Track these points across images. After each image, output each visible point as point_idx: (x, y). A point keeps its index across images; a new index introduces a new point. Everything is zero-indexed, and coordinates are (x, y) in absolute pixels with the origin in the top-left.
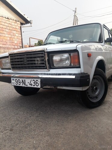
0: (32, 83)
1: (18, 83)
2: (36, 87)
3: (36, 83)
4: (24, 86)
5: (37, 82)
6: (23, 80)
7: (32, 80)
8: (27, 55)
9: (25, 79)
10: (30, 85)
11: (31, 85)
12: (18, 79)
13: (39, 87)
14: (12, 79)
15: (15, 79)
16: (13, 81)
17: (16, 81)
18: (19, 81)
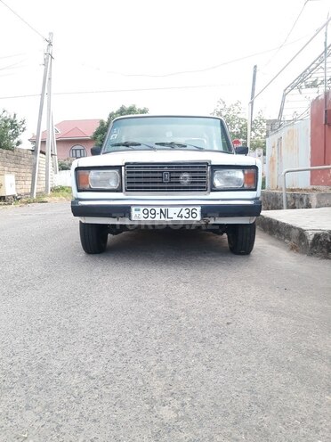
0: (184, 213)
1: (150, 215)
2: (191, 219)
3: (192, 213)
5: (194, 211)
6: (163, 209)
7: (184, 208)
8: (169, 167)
9: (167, 208)
10: (178, 216)
11: (182, 217)
12: (149, 209)
13: (199, 218)
14: (133, 209)
15: (142, 209)
16: (137, 213)
17: (146, 212)
18: (153, 212)
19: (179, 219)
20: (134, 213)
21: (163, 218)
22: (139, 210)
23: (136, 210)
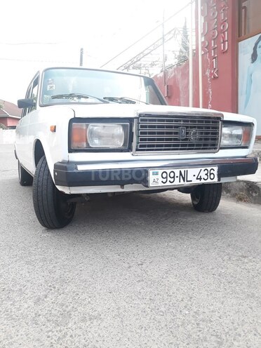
0: (203, 175)
1: (169, 178)
2: (209, 181)
3: (210, 174)
4: (183, 183)
5: (212, 171)
6: (183, 171)
7: (203, 169)
8: (185, 122)
9: (186, 170)
10: (197, 179)
11: (200, 179)
12: (168, 171)
13: (216, 180)
14: (151, 172)
15: (160, 172)
16: (155, 177)
17: (164, 175)
18: (172, 175)
19: (198, 181)
20: (151, 178)
21: (182, 182)
22: (157, 174)
23: (153, 174)
